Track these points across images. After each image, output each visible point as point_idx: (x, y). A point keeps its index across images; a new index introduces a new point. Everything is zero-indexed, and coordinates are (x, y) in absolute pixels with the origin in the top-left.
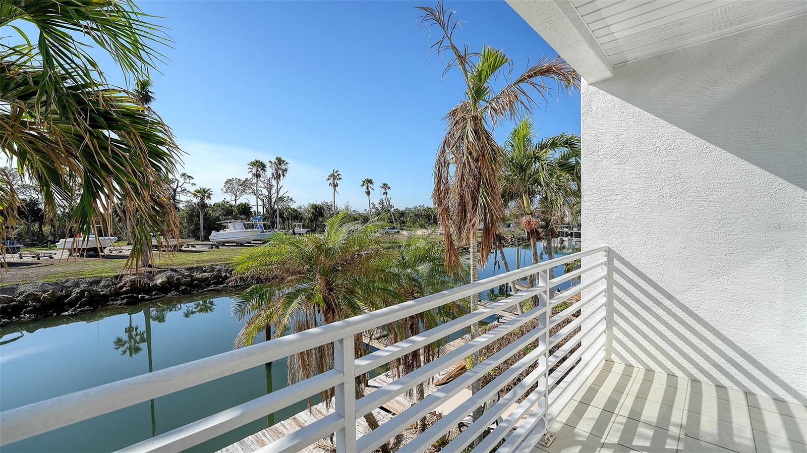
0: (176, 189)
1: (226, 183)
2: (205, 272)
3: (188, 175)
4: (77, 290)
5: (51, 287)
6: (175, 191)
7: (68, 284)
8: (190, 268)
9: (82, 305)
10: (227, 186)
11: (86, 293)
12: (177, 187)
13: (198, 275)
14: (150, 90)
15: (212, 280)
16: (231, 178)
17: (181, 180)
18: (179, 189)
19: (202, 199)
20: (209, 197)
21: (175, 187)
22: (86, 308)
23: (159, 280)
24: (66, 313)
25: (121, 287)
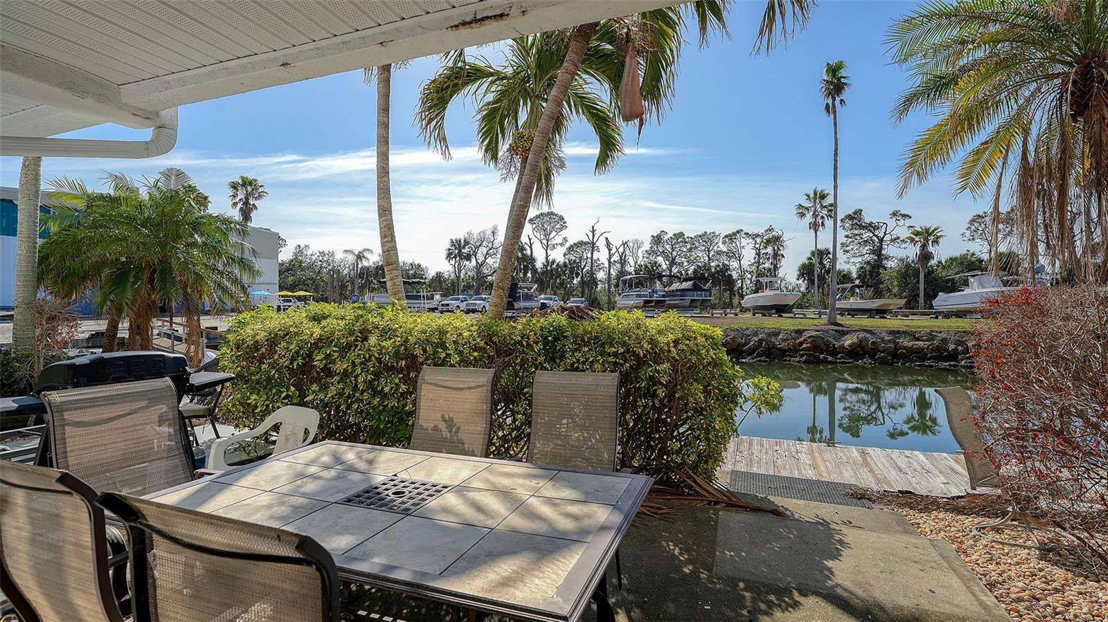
0: (883, 237)
1: (972, 222)
2: (918, 339)
3: (902, 213)
4: (756, 339)
5: (733, 333)
6: (881, 240)
7: (747, 332)
8: (894, 331)
9: (759, 355)
10: (973, 228)
11: (764, 343)
12: (885, 234)
13: (906, 342)
14: (843, 75)
15: (930, 353)
16: (981, 213)
17: (892, 223)
18: (887, 238)
19: (924, 246)
20: (936, 242)
21: (881, 235)
22: (762, 359)
23: (848, 341)
24: (744, 360)
25: (801, 344)
